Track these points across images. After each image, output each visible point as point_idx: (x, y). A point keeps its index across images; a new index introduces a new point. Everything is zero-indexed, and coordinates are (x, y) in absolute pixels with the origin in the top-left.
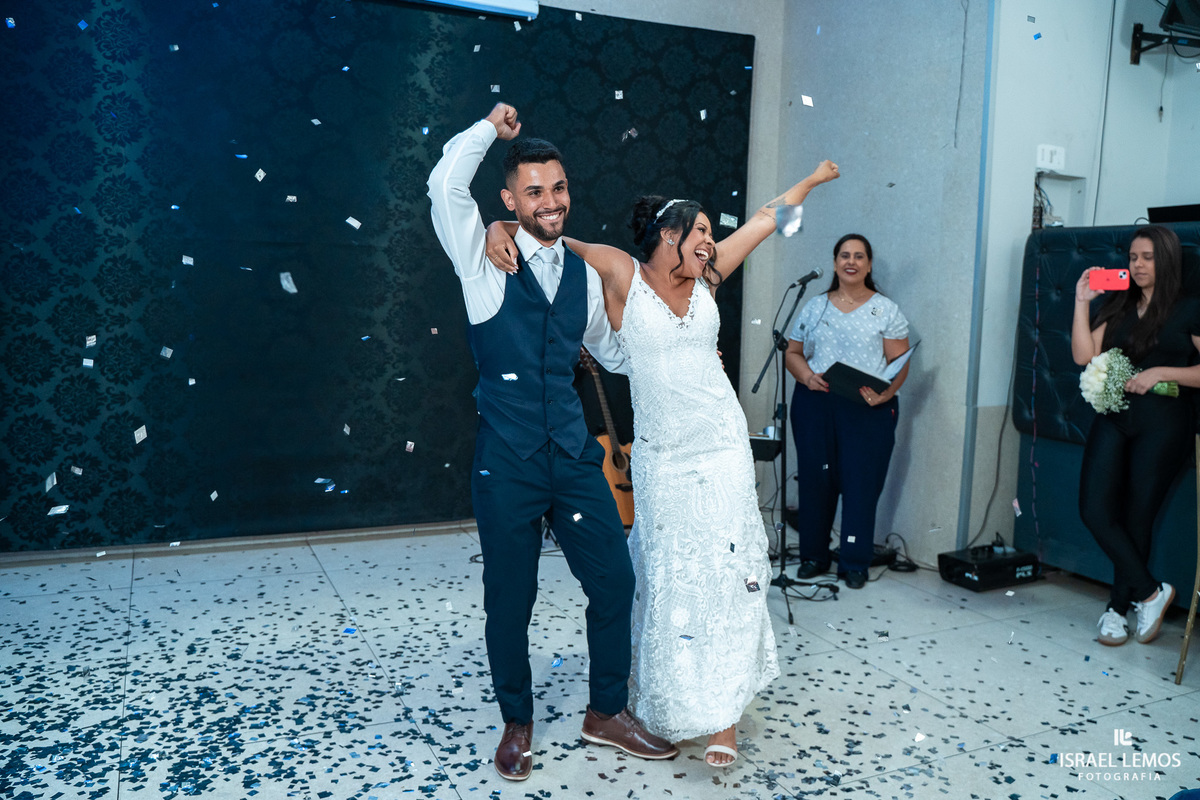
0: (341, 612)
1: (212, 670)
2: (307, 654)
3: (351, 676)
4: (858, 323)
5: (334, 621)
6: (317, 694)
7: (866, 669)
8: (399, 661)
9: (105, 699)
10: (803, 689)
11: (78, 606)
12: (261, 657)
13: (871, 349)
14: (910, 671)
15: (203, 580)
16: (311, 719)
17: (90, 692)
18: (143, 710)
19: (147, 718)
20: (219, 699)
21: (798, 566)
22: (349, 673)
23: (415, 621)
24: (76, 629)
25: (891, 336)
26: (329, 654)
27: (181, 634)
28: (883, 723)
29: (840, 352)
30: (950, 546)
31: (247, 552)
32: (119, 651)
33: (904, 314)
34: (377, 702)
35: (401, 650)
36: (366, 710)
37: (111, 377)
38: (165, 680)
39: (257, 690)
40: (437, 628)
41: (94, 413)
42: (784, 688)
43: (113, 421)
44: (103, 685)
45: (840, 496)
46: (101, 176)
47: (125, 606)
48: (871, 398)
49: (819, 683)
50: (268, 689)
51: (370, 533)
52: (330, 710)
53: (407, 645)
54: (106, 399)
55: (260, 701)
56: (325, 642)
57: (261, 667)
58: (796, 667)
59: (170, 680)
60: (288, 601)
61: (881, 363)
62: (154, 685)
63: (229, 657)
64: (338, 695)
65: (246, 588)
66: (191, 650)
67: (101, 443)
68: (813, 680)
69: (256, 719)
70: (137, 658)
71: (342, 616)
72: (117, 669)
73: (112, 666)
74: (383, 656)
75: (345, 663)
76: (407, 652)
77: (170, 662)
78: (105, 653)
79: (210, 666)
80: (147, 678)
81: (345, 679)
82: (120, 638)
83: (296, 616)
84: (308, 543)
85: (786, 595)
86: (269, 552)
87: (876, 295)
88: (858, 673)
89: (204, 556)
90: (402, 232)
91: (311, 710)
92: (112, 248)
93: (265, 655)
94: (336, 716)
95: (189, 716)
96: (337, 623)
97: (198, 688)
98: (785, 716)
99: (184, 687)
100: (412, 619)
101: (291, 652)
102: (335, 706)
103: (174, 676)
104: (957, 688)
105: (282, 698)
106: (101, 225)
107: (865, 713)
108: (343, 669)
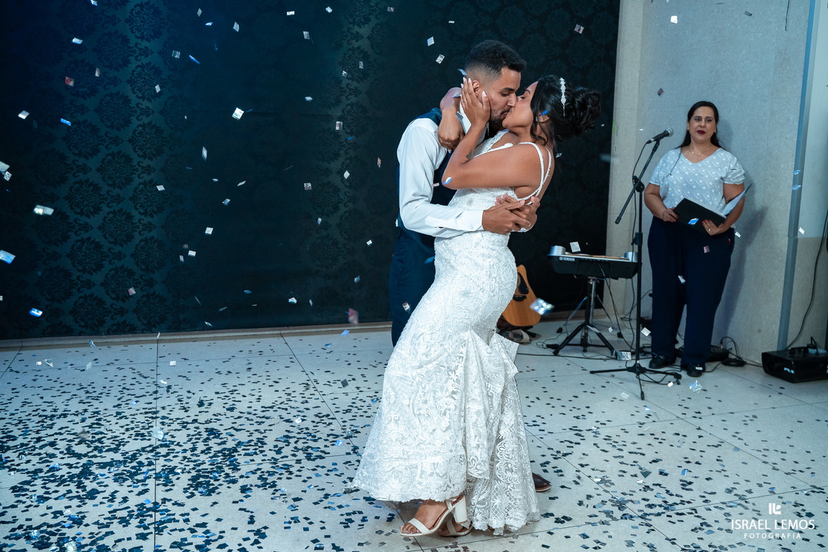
0: (307, 382)
1: (216, 417)
2: (283, 409)
3: (315, 424)
4: (704, 171)
5: (302, 388)
6: (290, 435)
7: (700, 433)
8: (349, 416)
9: (143, 434)
10: (650, 445)
11: (121, 374)
12: (250, 410)
13: (713, 191)
14: (734, 436)
15: (207, 359)
16: (287, 451)
17: (132, 429)
18: (169, 441)
19: (172, 447)
20: (221, 436)
21: (650, 360)
22: (313, 422)
23: (360, 389)
24: (120, 388)
25: (731, 181)
26: (298, 409)
27: (194, 394)
28: (711, 471)
29: (689, 193)
30: (772, 347)
31: (238, 341)
32: (151, 403)
33: (741, 164)
34: (333, 441)
35: (350, 408)
36: (326, 446)
37: (142, 211)
38: (184, 423)
39: (248, 431)
40: (376, 394)
41: (130, 238)
42: (635, 443)
43: (143, 243)
44: (141, 425)
45: (686, 306)
46: (133, 64)
47: (153, 374)
48: (711, 229)
49: (662, 441)
50: (256, 431)
51: (326, 329)
52: (300, 445)
53: (354, 405)
54: (138, 227)
55: (250, 438)
56: (296, 401)
57: (250, 417)
58: (645, 429)
59: (187, 423)
60: (268, 374)
61: (721, 203)
62: (175, 426)
63: (228, 409)
64: (305, 436)
65: (239, 364)
66: (201, 404)
67: (135, 259)
68: (658, 439)
69: (248, 450)
70: (163, 408)
71: (307, 384)
72: (150, 415)
73: (146, 413)
74: (337, 412)
75: (310, 415)
76: (354, 410)
77: (186, 411)
78: (142, 404)
79: (214, 415)
80: (171, 421)
81: (311, 426)
82: (151, 395)
83: (274, 384)
84: (281, 335)
85: (640, 380)
86: (254, 341)
87: (720, 149)
88: (693, 436)
89: (208, 343)
90: (352, 105)
91: (286, 445)
92: (142, 117)
93: (253, 408)
94: (305, 450)
95: (201, 446)
96: (304, 389)
97: (207, 429)
98: (634, 462)
99: (198, 428)
100: (358, 388)
101: (271, 407)
102: (303, 443)
103: (190, 420)
104: (771, 449)
105: (266, 437)
106: (134, 99)
107: (697, 463)
108: (309, 420)
